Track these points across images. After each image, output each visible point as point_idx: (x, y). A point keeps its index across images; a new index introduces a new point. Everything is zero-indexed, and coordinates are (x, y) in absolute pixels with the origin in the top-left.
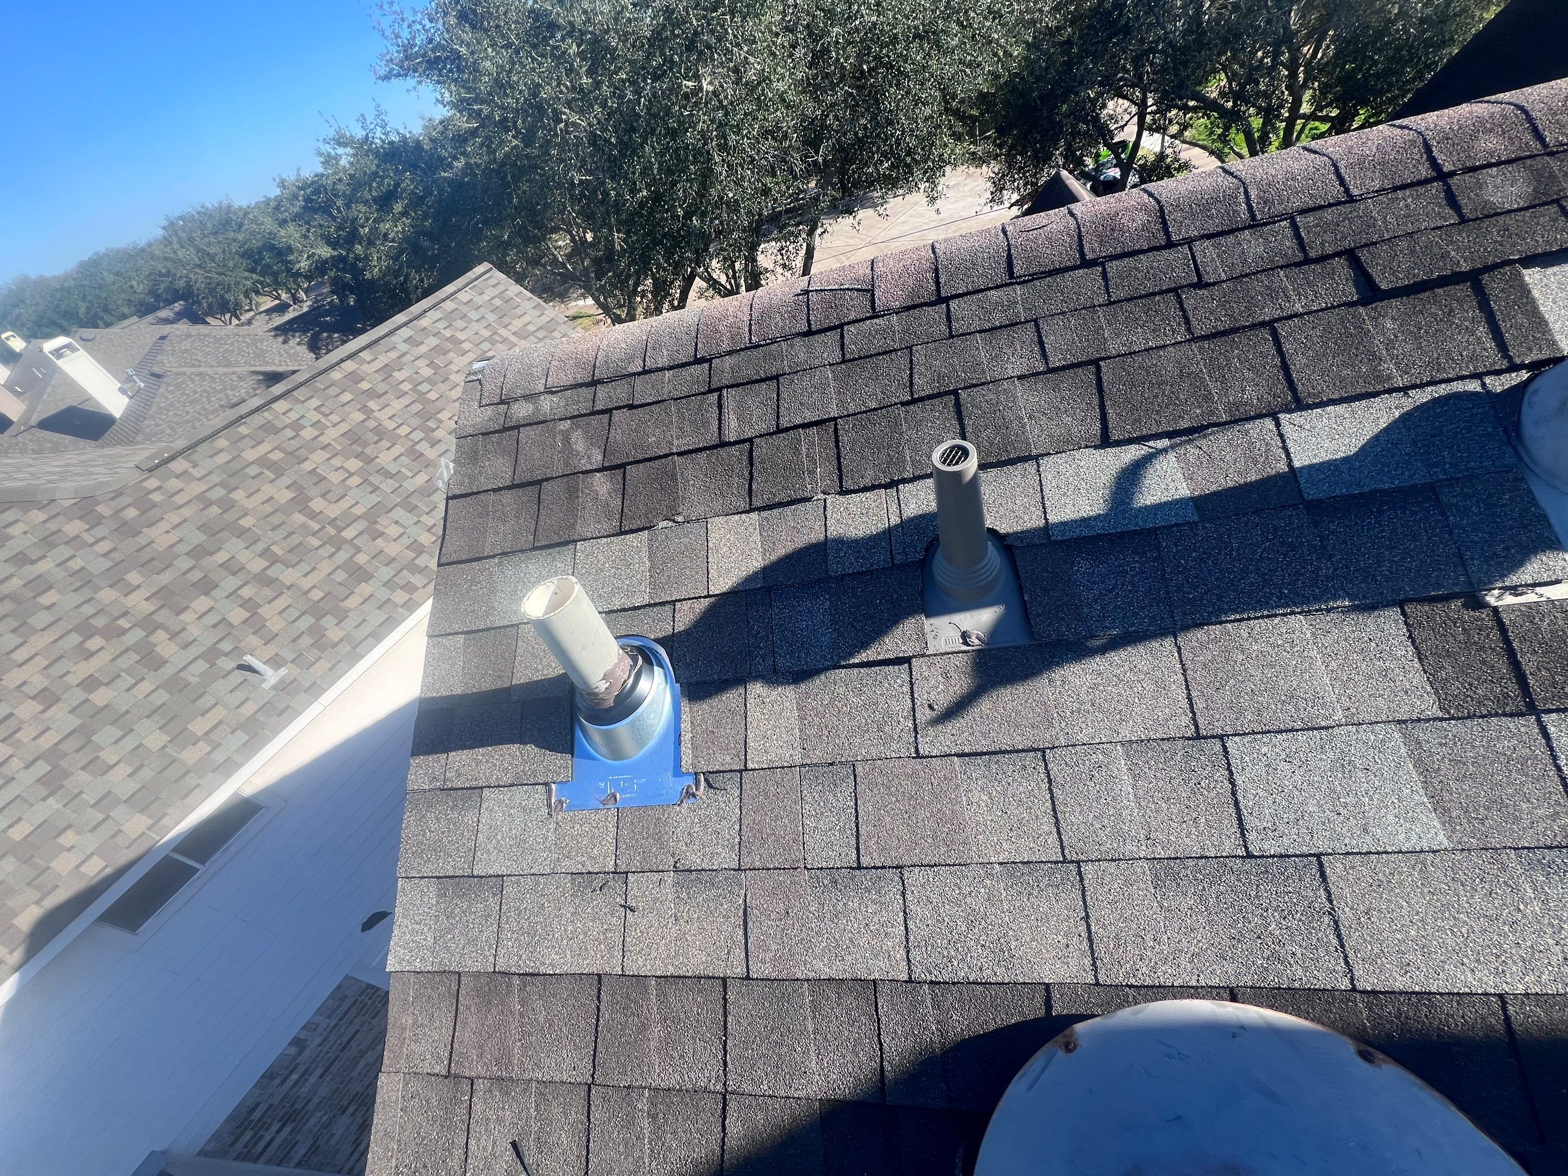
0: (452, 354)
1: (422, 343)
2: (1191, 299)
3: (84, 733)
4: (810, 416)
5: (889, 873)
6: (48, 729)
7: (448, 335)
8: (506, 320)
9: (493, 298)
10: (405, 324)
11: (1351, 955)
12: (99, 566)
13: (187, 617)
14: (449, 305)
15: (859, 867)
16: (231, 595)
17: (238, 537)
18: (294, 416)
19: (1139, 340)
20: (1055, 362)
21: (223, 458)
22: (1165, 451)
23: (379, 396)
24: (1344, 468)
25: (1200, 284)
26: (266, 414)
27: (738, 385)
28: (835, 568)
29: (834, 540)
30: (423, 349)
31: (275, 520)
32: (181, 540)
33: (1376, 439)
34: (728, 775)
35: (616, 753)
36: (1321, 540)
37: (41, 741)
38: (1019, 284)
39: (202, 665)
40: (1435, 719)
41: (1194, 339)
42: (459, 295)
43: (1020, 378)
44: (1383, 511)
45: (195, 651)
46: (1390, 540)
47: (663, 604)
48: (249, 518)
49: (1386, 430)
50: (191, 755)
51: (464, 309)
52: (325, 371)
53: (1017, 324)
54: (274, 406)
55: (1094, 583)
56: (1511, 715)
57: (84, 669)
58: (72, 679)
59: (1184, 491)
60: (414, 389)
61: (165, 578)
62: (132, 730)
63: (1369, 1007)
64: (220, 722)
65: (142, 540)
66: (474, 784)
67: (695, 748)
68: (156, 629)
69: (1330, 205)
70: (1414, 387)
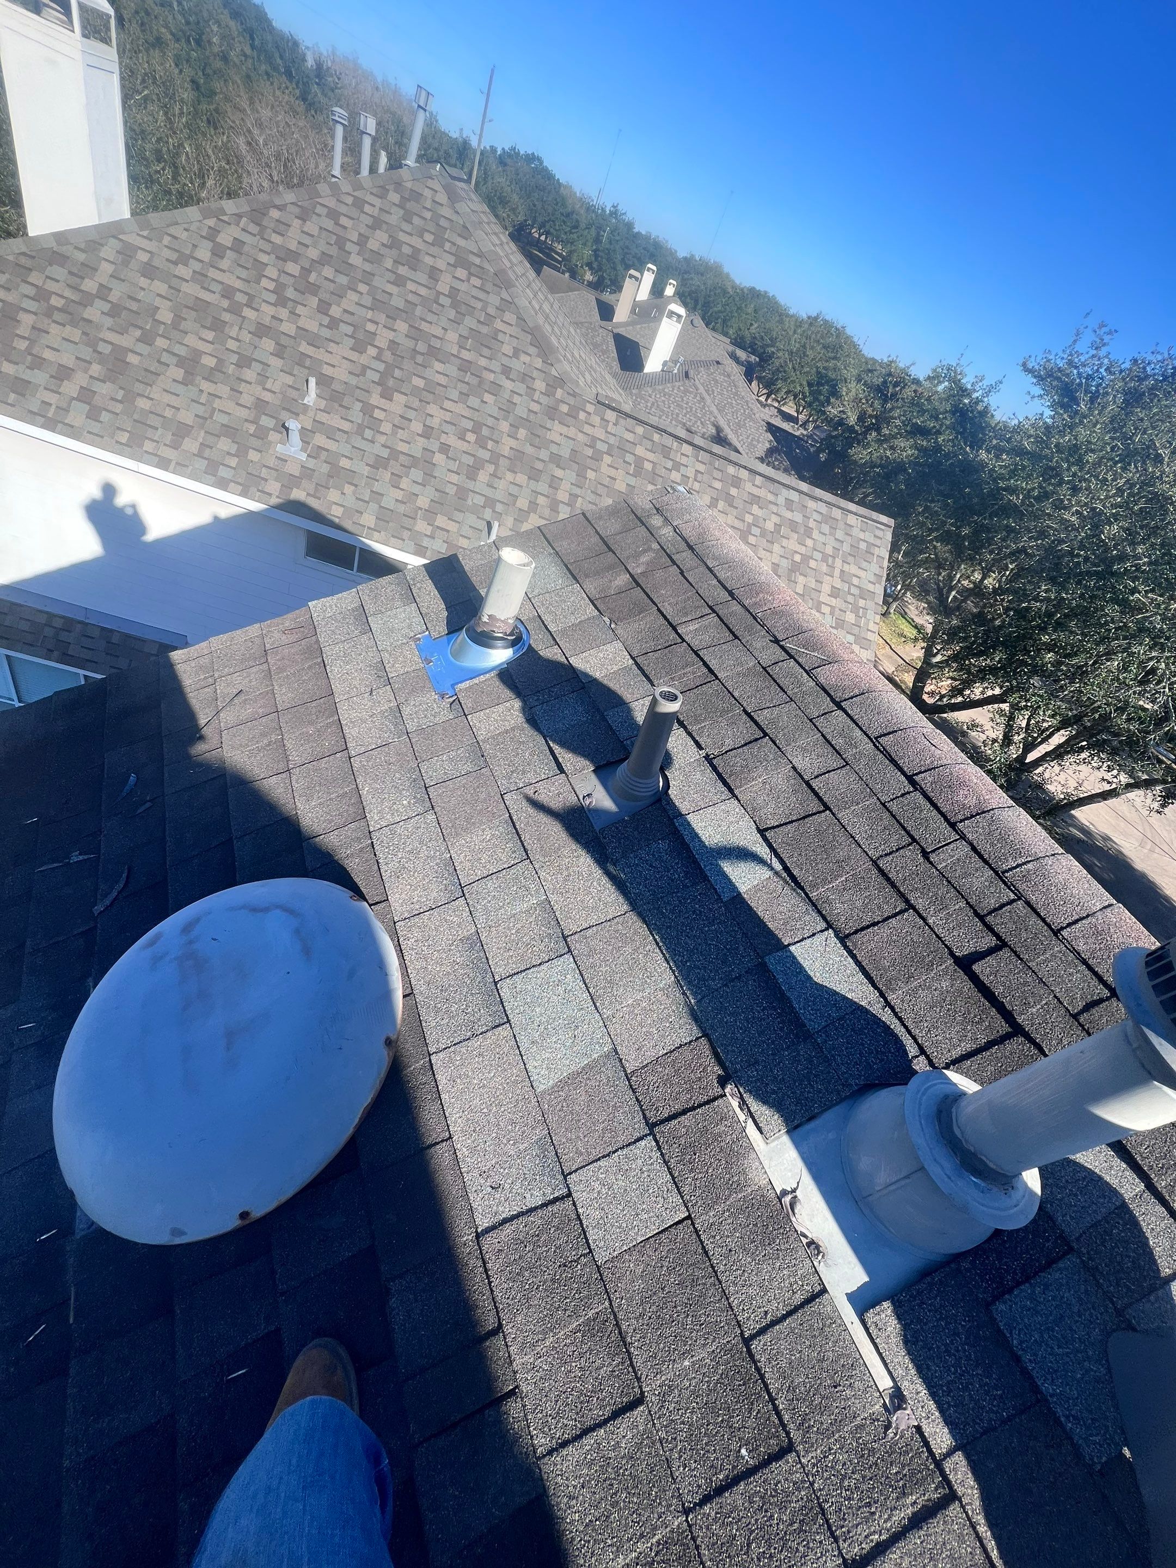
0: (796, 536)
1: (792, 511)
2: (912, 853)
3: (414, 462)
4: (713, 664)
5: (428, 804)
6: (409, 443)
7: (810, 525)
8: (850, 559)
9: (864, 541)
10: (801, 492)
11: (452, 1049)
12: (521, 411)
13: (509, 476)
14: (837, 513)
15: (426, 788)
16: (535, 492)
17: (577, 475)
18: (684, 460)
19: (860, 829)
20: (814, 784)
21: (629, 436)
22: (771, 868)
23: (731, 505)
24: (801, 977)
25: (925, 854)
26: (675, 444)
27: (721, 620)
28: (610, 715)
29: (629, 708)
30: (789, 515)
31: (601, 490)
32: (559, 445)
33: (836, 993)
34: (460, 710)
35: (457, 654)
36: (736, 978)
37: (401, 443)
38: (875, 745)
39: (480, 501)
40: (625, 1071)
41: (875, 863)
42: (850, 516)
43: (794, 768)
44: (775, 1010)
45: (489, 492)
46: (753, 1017)
47: (554, 639)
48: (594, 474)
49: (845, 998)
50: (421, 526)
51: (841, 525)
52: (730, 461)
53: (840, 754)
54: (685, 445)
55: (654, 855)
56: (645, 1117)
57: (452, 440)
58: (443, 438)
59: (743, 889)
60: (749, 525)
61: (529, 450)
62: (424, 486)
63: (423, 1066)
64: (448, 531)
65: (549, 424)
66: (417, 598)
67: (471, 687)
68: (494, 464)
69: (1044, 920)
70: (892, 1009)
